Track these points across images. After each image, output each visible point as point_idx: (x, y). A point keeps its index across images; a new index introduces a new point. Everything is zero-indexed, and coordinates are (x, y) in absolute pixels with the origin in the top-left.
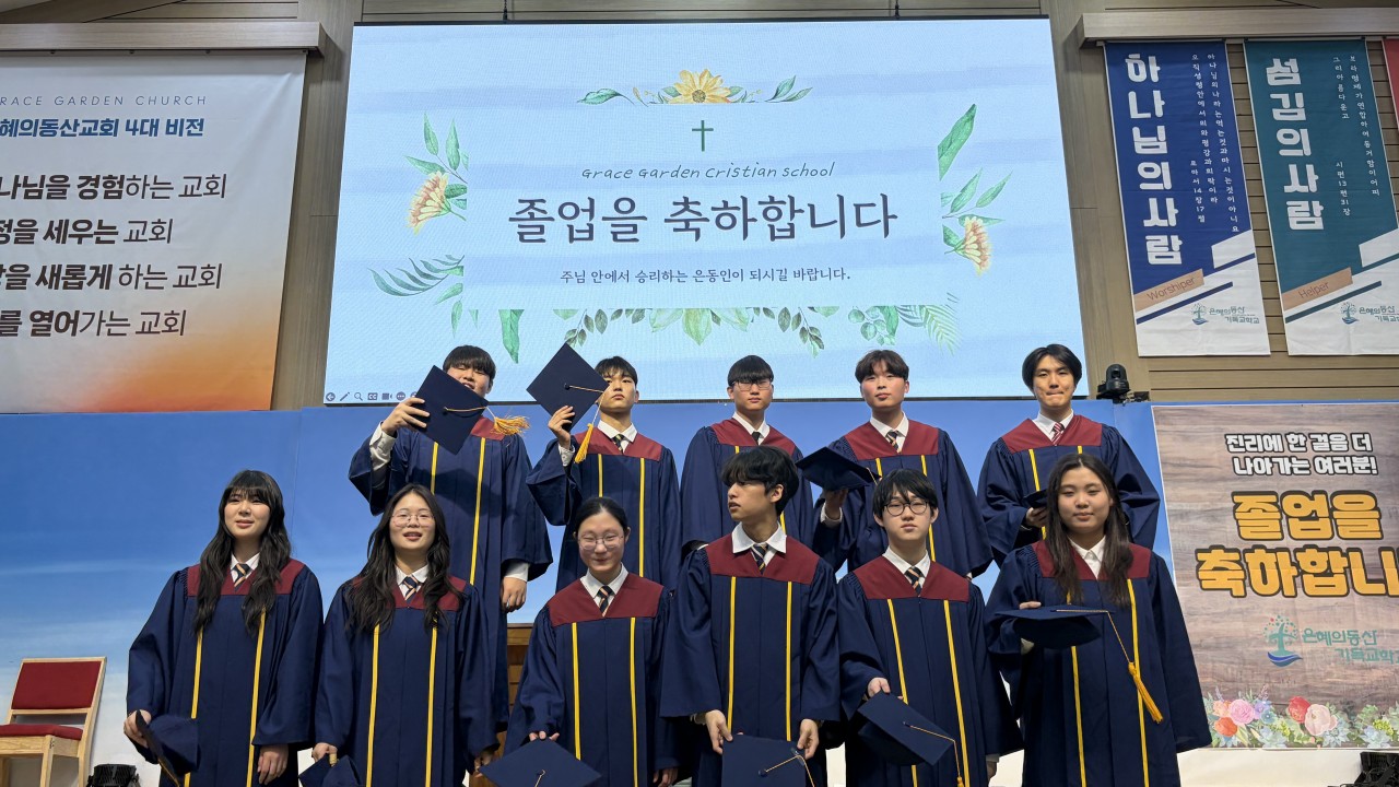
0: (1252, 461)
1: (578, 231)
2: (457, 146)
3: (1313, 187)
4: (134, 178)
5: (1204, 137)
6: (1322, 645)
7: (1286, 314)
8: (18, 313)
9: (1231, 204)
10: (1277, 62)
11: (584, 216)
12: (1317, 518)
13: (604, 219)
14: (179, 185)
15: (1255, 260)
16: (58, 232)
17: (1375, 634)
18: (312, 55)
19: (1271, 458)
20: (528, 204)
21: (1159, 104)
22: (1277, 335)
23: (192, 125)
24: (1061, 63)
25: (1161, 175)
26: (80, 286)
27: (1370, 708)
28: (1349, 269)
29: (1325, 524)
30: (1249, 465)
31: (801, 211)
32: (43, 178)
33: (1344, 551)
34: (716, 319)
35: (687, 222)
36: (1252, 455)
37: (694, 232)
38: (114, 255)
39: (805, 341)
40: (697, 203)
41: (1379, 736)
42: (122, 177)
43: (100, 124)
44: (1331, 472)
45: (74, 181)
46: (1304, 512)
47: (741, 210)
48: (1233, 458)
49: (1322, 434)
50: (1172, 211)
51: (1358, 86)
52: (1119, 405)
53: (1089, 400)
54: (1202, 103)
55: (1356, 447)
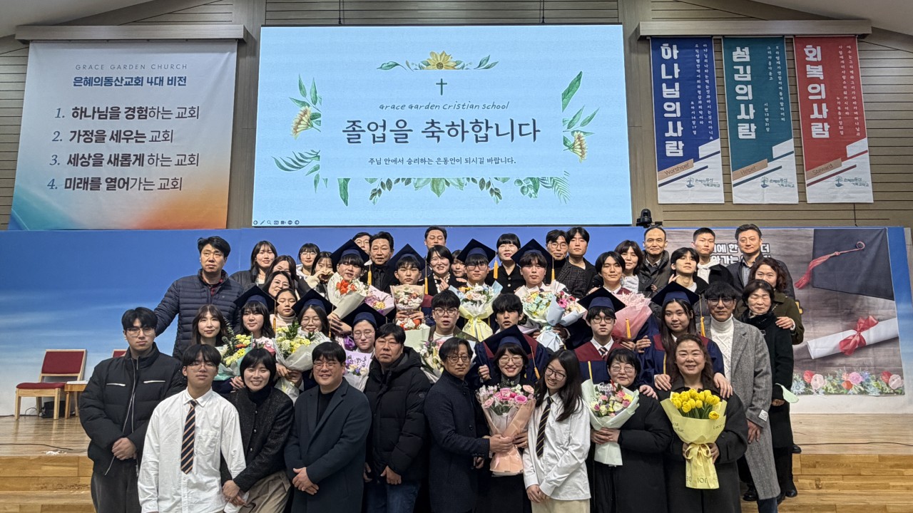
1: (378, 137)
2: (316, 92)
3: (752, 116)
4: (153, 108)
5: (699, 89)
7: (733, 182)
8: (99, 179)
9: (710, 125)
10: (738, 49)
11: (381, 129)
13: (391, 131)
14: (176, 112)
15: (720, 154)
16: (117, 137)
18: (240, 42)
20: (352, 123)
21: (677, 71)
22: (728, 193)
23: (180, 80)
24: (628, 48)
25: (676, 110)
26: (129, 166)
28: (766, 160)
31: (491, 127)
32: (107, 108)
34: (448, 184)
35: (433, 132)
37: (436, 139)
38: (145, 149)
39: (492, 195)
40: (438, 123)
42: (147, 108)
43: (134, 80)
45: (123, 110)
47: (461, 127)
50: (680, 128)
51: (779, 63)
53: (632, 227)
54: (699, 71)
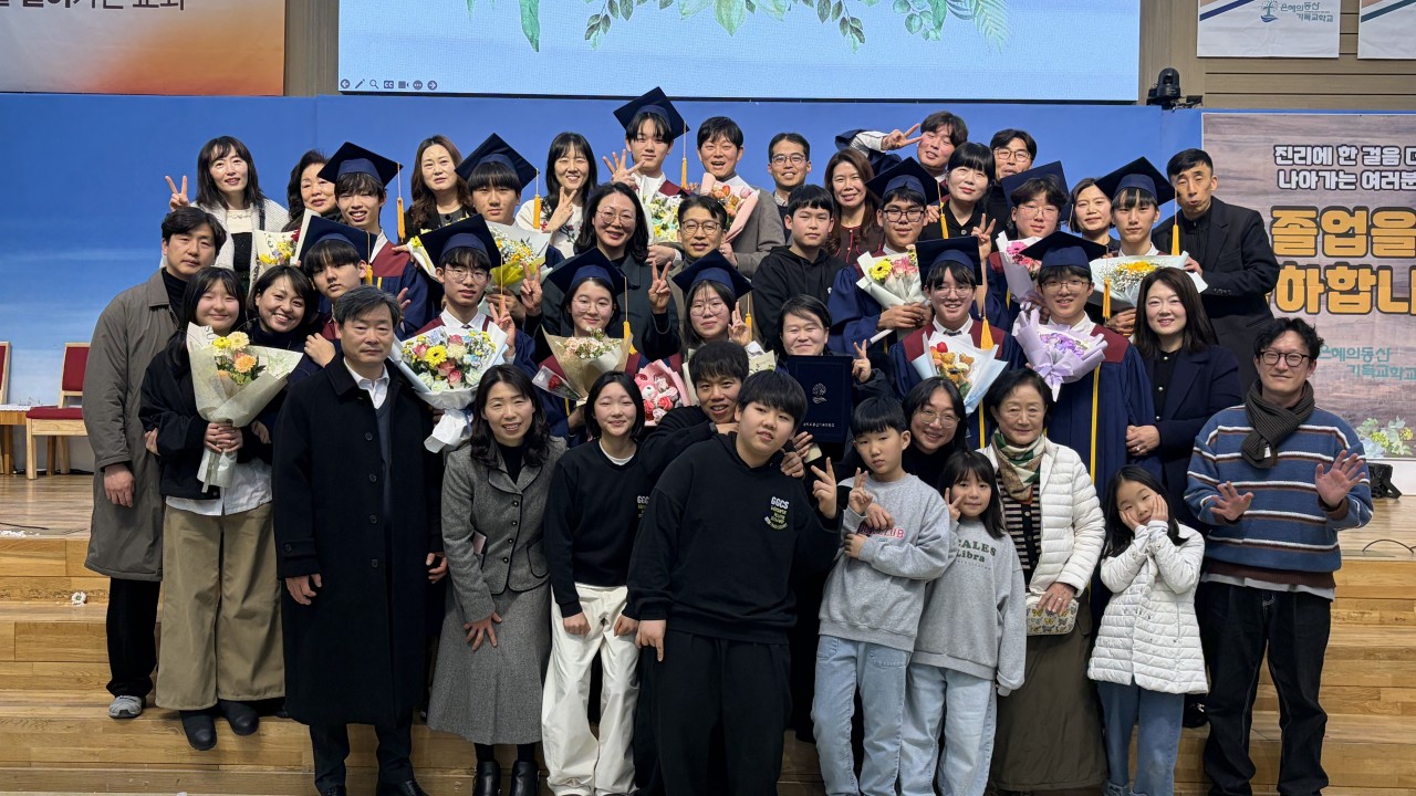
0: (1298, 175)
6: (1337, 360)
7: (1363, 12)
12: (1353, 235)
17: (1388, 352)
19: (1318, 172)
22: (1349, 35)
27: (1371, 421)
29: (1360, 242)
30: (1294, 178)
33: (1375, 269)
34: (751, 7)
36: (1298, 168)
39: (845, 34)
41: (1374, 448)
44: (1377, 187)
46: (1342, 229)
48: (1279, 171)
49: (1375, 147)
52: (1169, 111)
53: (1138, 106)
55: (1409, 161)
